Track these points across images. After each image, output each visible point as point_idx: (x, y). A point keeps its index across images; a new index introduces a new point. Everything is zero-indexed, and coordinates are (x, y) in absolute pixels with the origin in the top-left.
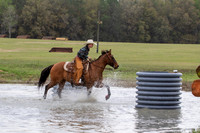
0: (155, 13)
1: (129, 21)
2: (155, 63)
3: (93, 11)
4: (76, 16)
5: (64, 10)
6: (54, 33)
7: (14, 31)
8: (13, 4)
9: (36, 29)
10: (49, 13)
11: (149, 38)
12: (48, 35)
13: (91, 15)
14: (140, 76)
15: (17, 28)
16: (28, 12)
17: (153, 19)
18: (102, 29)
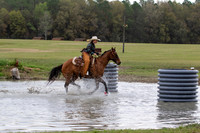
0: (175, 18)
1: (151, 25)
2: (174, 62)
3: (119, 16)
4: (104, 20)
5: (94, 15)
6: (85, 35)
7: (49, 33)
8: (49, 10)
9: (69, 32)
10: (80, 17)
11: (169, 39)
12: (80, 37)
13: (117, 19)
14: (161, 73)
15: (52, 31)
16: (61, 17)
17: (173, 22)
18: (127, 32)
